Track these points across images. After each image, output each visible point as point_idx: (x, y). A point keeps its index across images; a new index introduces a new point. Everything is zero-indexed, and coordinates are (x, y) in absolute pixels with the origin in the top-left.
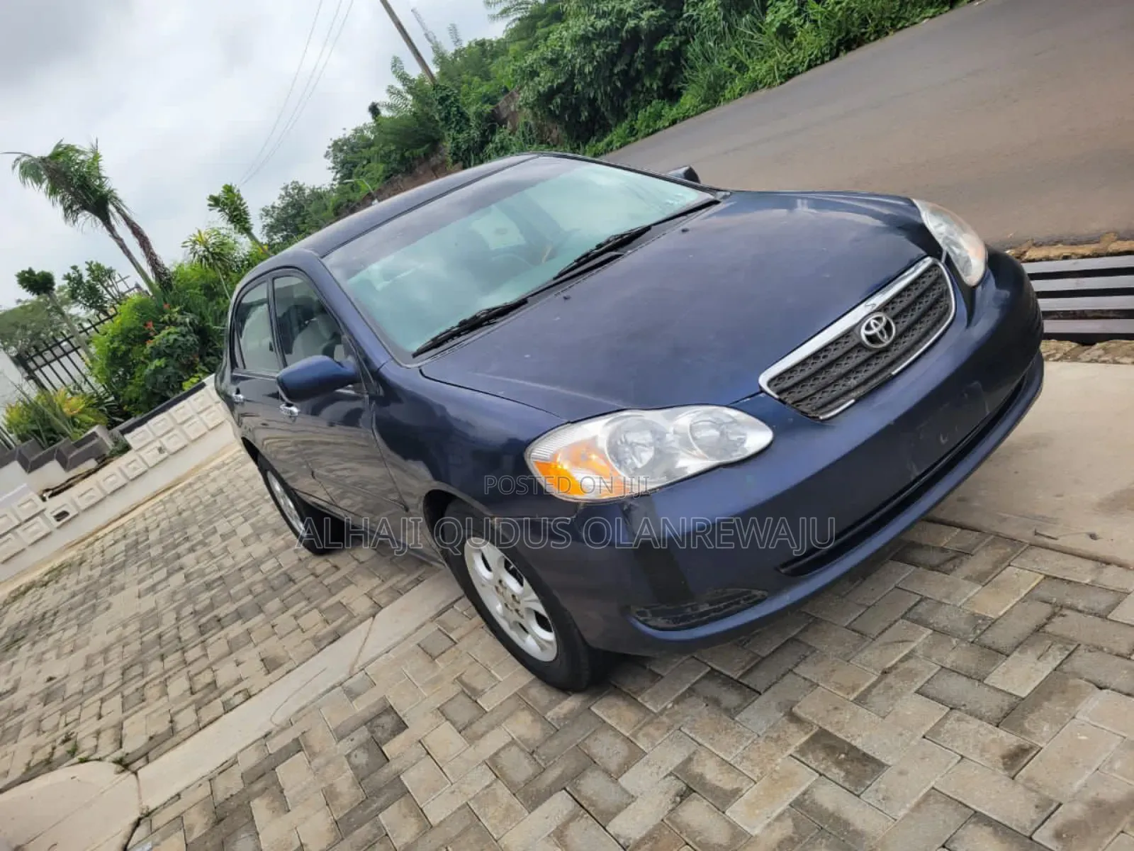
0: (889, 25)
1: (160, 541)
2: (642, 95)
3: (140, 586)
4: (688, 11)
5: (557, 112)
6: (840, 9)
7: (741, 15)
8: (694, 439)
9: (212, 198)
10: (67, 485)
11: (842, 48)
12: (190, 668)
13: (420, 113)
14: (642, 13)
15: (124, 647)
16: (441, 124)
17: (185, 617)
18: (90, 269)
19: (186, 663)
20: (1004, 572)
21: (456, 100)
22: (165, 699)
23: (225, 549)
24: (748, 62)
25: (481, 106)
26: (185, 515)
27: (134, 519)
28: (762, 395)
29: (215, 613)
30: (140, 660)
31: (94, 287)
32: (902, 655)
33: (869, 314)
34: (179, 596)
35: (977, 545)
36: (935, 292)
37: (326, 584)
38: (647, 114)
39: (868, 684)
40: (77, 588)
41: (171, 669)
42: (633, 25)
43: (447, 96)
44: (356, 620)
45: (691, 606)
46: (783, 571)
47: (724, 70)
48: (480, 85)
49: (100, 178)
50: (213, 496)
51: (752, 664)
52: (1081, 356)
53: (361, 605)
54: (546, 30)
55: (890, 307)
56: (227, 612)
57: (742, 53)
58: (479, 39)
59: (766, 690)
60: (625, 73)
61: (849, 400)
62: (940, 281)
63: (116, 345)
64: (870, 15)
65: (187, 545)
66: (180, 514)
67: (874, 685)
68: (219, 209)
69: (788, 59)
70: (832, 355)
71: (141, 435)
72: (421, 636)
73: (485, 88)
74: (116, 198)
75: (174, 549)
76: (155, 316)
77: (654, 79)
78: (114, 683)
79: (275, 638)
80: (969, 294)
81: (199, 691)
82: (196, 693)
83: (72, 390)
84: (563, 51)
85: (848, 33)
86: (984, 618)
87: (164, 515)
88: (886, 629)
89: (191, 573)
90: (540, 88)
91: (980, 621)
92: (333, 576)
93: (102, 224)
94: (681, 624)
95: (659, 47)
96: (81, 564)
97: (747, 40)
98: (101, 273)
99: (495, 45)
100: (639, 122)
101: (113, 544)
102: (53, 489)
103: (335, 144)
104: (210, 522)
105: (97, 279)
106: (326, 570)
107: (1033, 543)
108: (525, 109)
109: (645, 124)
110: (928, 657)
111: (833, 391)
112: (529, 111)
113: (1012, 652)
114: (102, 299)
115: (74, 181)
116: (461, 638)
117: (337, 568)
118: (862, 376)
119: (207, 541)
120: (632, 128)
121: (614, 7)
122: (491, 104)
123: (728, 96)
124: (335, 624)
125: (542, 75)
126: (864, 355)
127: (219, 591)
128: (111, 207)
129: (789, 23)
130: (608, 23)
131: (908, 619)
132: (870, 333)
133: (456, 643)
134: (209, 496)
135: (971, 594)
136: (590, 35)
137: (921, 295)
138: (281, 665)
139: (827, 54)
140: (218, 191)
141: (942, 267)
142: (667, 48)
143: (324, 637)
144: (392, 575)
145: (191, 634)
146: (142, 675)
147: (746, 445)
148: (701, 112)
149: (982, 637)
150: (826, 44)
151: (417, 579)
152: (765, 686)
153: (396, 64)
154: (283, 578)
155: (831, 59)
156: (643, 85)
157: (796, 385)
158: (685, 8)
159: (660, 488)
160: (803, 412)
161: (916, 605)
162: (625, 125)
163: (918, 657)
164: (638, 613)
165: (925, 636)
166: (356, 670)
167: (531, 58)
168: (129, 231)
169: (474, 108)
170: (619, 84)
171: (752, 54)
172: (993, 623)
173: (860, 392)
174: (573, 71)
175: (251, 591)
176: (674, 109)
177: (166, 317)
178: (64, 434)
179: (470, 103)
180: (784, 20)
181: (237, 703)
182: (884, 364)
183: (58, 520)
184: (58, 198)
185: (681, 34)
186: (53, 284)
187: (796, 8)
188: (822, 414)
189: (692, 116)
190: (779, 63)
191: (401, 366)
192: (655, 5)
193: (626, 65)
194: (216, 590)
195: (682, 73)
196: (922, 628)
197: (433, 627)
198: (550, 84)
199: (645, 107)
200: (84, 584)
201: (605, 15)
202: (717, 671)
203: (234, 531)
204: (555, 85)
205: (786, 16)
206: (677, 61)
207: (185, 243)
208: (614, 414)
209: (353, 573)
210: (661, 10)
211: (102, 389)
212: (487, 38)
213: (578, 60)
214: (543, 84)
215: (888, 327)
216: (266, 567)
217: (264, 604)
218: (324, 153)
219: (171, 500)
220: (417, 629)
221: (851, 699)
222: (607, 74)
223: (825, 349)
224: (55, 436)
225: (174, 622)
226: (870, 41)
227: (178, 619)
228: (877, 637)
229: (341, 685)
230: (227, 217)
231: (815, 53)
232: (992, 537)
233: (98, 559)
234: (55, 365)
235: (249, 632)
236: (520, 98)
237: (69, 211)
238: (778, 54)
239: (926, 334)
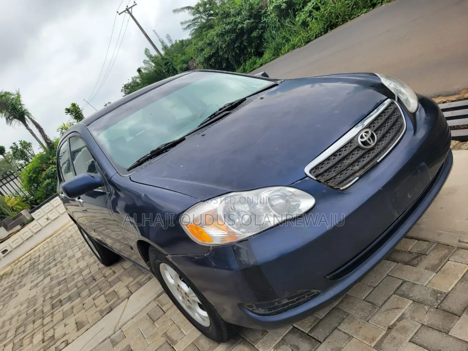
0: (348, 17)
1: (44, 261)
2: (247, 55)
3: (32, 284)
4: (263, 19)
5: (213, 65)
6: (326, 13)
7: (285, 19)
8: (272, 206)
9: (67, 109)
10: (8, 237)
11: (329, 28)
12: (45, 328)
13: (157, 70)
14: (244, 21)
15: (19, 316)
16: (166, 74)
17: (47, 300)
18: (21, 144)
19: (43, 325)
20: (446, 264)
21: (172, 64)
22: (31, 345)
23: (69, 265)
24: (290, 38)
25: (182, 65)
26: (55, 248)
27: (35, 251)
28: (307, 178)
29: (59, 298)
30: (24, 324)
31: (23, 151)
32: (398, 317)
33: (361, 130)
34: (47, 289)
35: (428, 249)
36: (395, 116)
37: (109, 281)
38: (250, 62)
39: (381, 336)
40: (7, 285)
41: (36, 329)
42: (241, 27)
43: (168, 62)
44: (120, 301)
45: (278, 301)
46: (328, 277)
47: (280, 42)
48: (181, 57)
49: (21, 104)
50: (68, 239)
51: (315, 323)
52: (462, 147)
53: (123, 292)
54: (207, 32)
55: (372, 125)
56: (65, 297)
57: (287, 34)
58: (181, 40)
59: (324, 340)
60: (239, 47)
61: (356, 177)
62: (396, 111)
63: (31, 175)
64: (339, 14)
65: (55, 263)
66: (54, 248)
67: (384, 337)
68: (70, 113)
69: (307, 35)
70: (344, 153)
71: (38, 214)
72: (148, 309)
73: (183, 58)
74: (28, 113)
75: (48, 265)
76: (46, 161)
77: (252, 48)
78: (11, 336)
79: (83, 311)
80: (413, 116)
81: (47, 341)
82: (45, 342)
83: (15, 195)
84: (213, 39)
85: (331, 22)
86: (441, 293)
87: (47, 248)
88: (386, 301)
89: (53, 277)
90: (205, 55)
91: (439, 295)
92: (112, 277)
93: (22, 124)
94: (273, 311)
95: (253, 35)
96: (11, 274)
97: (289, 28)
98: (26, 145)
99: (187, 42)
100: (247, 66)
101: (25, 264)
102: (2, 240)
103: (125, 86)
104: (65, 251)
105: (24, 147)
106: (110, 274)
107: (460, 246)
108: (200, 65)
109: (249, 67)
110: (413, 318)
111: (346, 173)
112: (201, 65)
113: (462, 314)
114: (26, 156)
115: (10, 106)
116: (167, 310)
117: (114, 272)
118: (361, 164)
119: (62, 260)
120: (244, 69)
121: (232, 20)
122: (186, 64)
123: (283, 52)
124: (111, 303)
125: (205, 50)
126: (361, 152)
127: (63, 286)
128: (26, 117)
129: (306, 20)
130: (231, 27)
131: (397, 294)
132: (363, 140)
133: (165, 313)
134: (67, 239)
135: (430, 279)
136: (224, 33)
137: (388, 119)
138: (83, 326)
139: (323, 32)
140: (69, 106)
141: (396, 103)
142: (256, 35)
143: (105, 310)
144: (139, 275)
145: (48, 309)
146: (24, 332)
147: (300, 207)
148: (273, 60)
149: (442, 304)
150: (322, 28)
151: (149, 277)
152: (323, 338)
153: (147, 51)
154: (91, 279)
155: (325, 33)
156: (248, 51)
157: (326, 171)
158: (262, 18)
159: (254, 235)
160: (331, 187)
161: (400, 286)
162: (241, 68)
163: (407, 318)
164: (249, 306)
165: (409, 305)
166: (117, 329)
167: (200, 43)
168: (34, 126)
169: (179, 66)
170: (238, 51)
171: (292, 34)
172: (447, 296)
173: (361, 173)
174: (218, 47)
175: (76, 285)
176: (261, 60)
177: (51, 161)
178: (8, 215)
179: (178, 64)
180: (304, 19)
181: (61, 348)
182: (373, 156)
183: (3, 254)
184: (3, 114)
185: (261, 29)
186: (5, 151)
187: (308, 14)
188: (341, 187)
189: (269, 62)
190: (303, 37)
191: (121, 176)
192: (250, 18)
193: (240, 43)
194: (62, 286)
195: (263, 44)
196: (406, 300)
197: (154, 304)
198: (209, 54)
199: (249, 60)
200: (10, 284)
201: (229, 24)
202: (297, 328)
203: (74, 255)
204: (211, 54)
205: (304, 18)
206: (261, 41)
207: (58, 129)
208: (227, 195)
209: (121, 275)
210: (252, 20)
211: (28, 194)
212: (184, 39)
213: (220, 43)
214: (206, 54)
215: (372, 136)
216: (85, 273)
217: (81, 292)
218: (121, 90)
219: (51, 241)
220: (147, 305)
221: (373, 346)
222: (232, 47)
223: (339, 150)
224: (4, 216)
225: (42, 302)
226: (340, 25)
227: (44, 301)
228: (382, 305)
229: (109, 338)
230: (74, 117)
231: (318, 31)
232: (436, 244)
233: (18, 270)
234: (7, 185)
235: (72, 308)
236: (197, 60)
237: (8, 119)
238: (302, 33)
239: (393, 139)
